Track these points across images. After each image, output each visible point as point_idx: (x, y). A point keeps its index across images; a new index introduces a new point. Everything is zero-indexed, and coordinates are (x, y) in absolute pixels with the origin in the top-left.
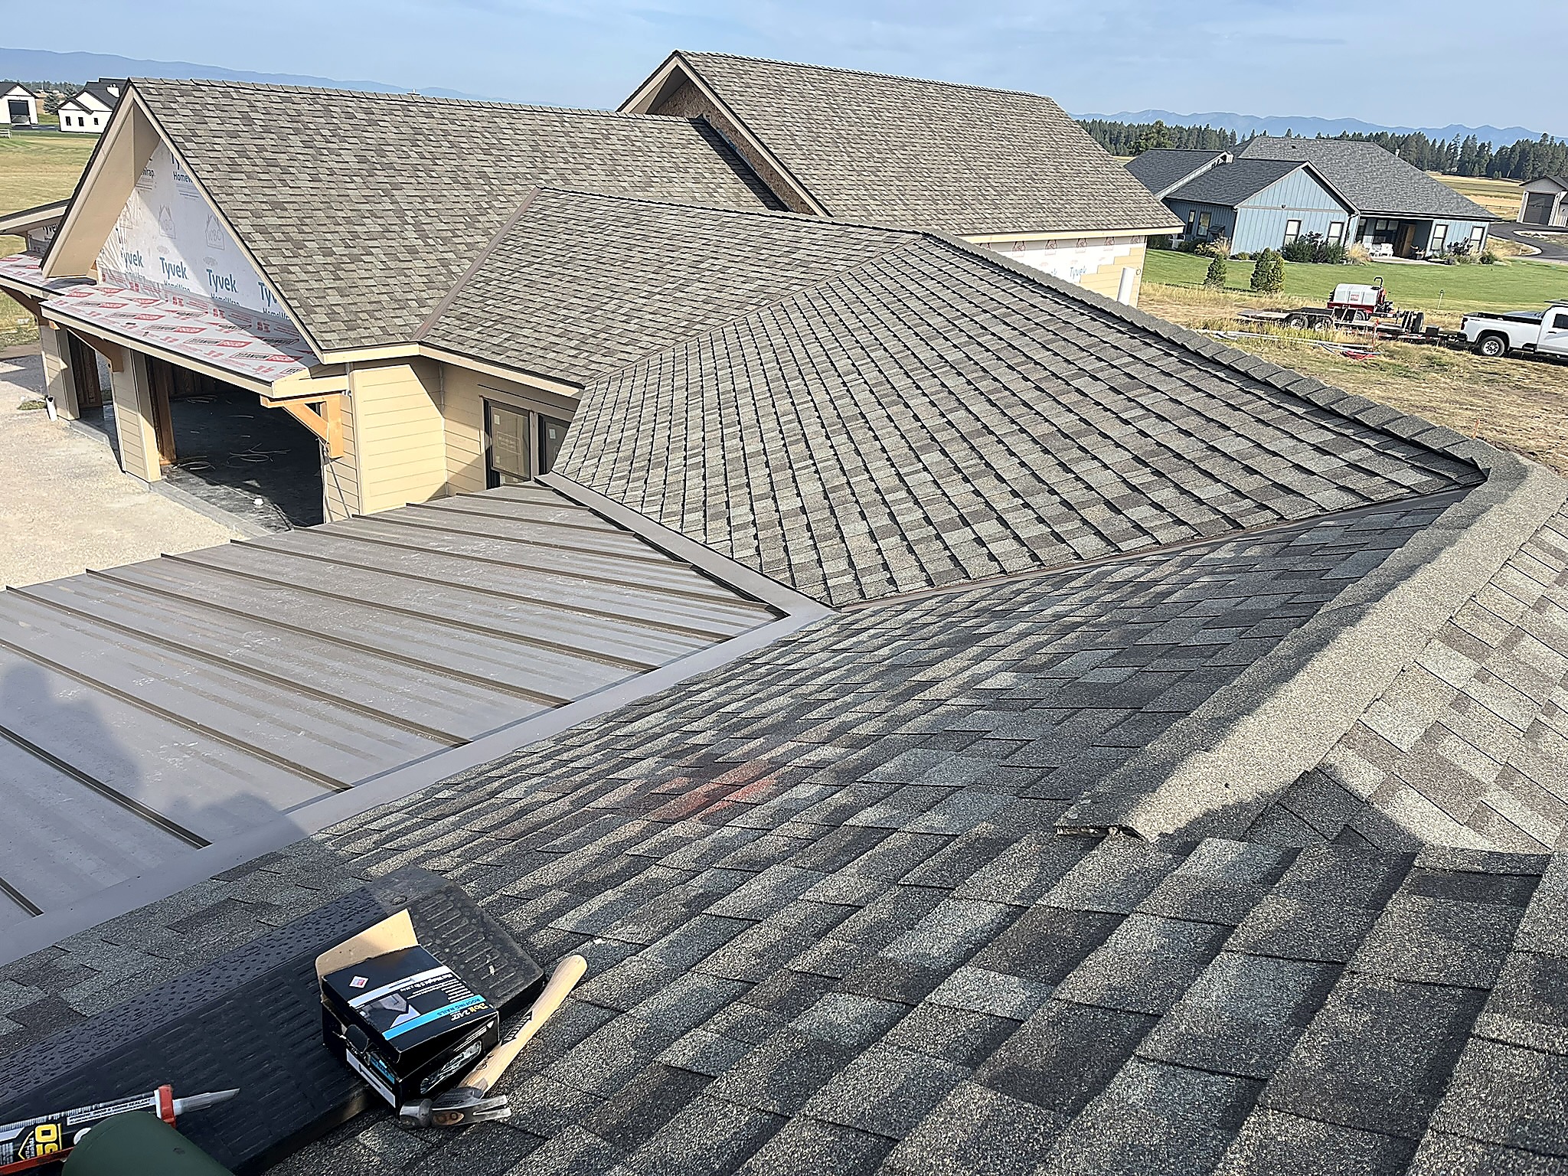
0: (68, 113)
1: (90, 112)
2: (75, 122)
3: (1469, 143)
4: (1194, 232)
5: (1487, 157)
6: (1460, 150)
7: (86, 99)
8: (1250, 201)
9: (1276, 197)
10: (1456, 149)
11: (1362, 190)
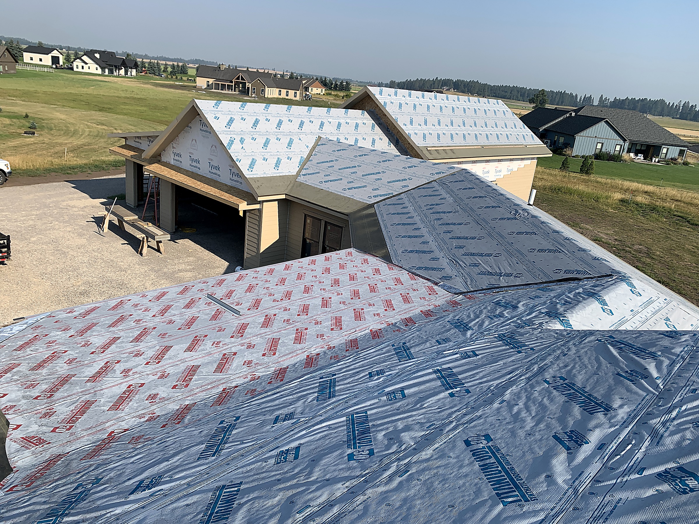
0: (77, 64)
1: (86, 64)
2: (80, 67)
3: (686, 105)
4: (556, 144)
5: (694, 112)
6: (681, 108)
7: (85, 58)
8: (581, 134)
9: (593, 132)
10: (679, 107)
11: (631, 131)
